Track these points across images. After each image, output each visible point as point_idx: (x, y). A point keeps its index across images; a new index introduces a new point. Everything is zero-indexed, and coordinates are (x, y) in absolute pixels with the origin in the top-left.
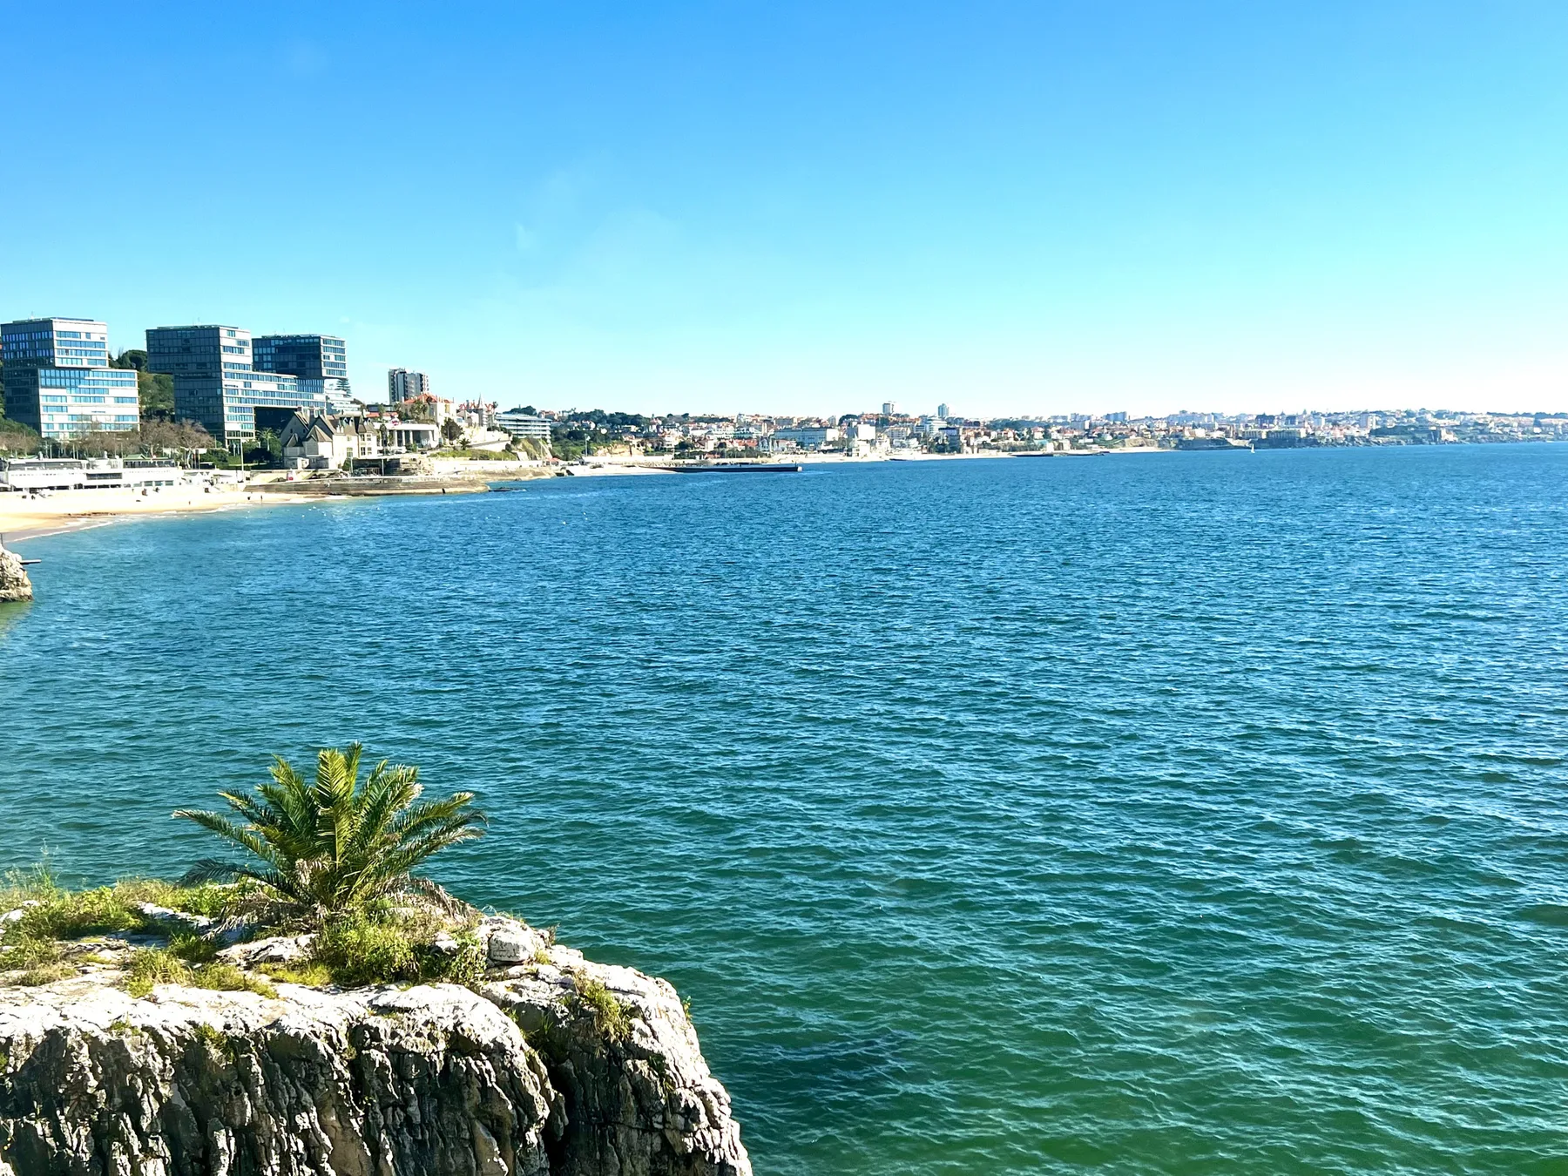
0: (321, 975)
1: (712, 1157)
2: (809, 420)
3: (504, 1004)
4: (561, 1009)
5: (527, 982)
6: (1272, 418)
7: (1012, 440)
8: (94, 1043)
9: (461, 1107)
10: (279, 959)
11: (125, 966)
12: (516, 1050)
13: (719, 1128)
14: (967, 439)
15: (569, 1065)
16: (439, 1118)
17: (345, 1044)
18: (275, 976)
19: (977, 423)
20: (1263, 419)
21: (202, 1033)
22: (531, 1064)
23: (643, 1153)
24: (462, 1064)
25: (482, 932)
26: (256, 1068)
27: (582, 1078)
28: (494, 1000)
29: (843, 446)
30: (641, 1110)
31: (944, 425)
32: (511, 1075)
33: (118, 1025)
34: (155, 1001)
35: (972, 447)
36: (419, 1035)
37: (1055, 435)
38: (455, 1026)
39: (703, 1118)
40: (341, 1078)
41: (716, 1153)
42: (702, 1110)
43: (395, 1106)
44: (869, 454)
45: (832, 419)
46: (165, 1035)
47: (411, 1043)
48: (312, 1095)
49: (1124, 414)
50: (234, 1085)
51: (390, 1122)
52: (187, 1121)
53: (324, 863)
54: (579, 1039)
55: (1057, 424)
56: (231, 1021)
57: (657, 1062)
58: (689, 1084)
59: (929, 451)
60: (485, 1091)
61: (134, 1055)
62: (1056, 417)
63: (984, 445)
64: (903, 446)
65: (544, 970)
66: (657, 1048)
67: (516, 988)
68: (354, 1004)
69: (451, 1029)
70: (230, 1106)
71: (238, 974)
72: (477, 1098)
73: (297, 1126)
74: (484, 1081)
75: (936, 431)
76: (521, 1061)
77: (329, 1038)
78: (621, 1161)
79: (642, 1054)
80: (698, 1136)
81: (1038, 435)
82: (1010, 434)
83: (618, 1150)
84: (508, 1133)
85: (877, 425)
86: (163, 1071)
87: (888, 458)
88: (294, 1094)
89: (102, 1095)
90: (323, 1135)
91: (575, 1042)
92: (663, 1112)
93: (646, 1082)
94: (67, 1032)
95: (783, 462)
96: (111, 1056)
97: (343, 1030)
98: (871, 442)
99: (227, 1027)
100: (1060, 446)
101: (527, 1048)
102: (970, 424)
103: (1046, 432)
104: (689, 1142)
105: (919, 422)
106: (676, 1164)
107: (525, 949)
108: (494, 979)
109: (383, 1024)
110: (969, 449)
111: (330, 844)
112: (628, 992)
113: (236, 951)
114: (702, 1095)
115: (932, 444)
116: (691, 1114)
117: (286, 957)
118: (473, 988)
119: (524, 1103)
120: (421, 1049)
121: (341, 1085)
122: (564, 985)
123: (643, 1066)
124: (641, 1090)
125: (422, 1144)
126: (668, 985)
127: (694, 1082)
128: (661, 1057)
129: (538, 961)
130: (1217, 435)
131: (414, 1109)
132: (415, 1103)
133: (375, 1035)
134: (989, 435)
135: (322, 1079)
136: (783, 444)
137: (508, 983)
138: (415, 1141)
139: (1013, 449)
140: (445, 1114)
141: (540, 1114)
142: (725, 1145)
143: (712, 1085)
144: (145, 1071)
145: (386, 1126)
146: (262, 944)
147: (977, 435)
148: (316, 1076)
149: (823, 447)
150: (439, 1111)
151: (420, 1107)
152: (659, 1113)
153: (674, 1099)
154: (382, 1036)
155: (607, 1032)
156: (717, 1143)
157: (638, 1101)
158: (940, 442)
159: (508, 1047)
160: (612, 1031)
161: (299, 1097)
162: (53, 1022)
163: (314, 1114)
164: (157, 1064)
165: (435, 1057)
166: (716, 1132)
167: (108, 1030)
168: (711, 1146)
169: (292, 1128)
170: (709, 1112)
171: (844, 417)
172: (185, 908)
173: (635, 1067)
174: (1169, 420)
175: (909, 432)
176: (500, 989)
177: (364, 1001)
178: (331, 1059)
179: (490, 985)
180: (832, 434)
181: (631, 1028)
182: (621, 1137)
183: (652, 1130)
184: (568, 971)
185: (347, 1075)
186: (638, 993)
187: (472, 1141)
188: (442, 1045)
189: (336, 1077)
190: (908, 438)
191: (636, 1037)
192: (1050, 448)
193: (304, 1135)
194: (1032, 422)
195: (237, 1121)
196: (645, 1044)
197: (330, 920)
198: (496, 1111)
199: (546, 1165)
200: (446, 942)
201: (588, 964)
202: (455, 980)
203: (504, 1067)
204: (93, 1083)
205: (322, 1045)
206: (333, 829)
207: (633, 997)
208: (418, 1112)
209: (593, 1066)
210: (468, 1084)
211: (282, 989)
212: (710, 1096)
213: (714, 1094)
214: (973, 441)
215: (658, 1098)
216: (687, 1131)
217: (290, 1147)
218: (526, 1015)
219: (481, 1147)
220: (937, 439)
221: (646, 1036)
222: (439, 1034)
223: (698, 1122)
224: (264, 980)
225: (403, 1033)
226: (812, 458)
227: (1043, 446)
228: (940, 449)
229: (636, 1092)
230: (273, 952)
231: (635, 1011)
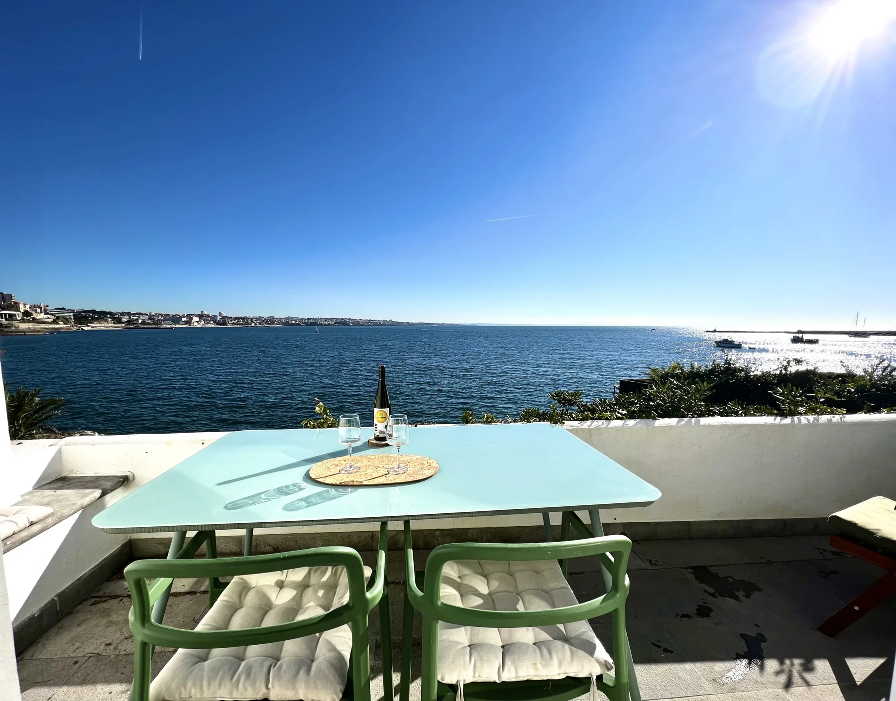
2: (176, 315)
6: (311, 319)
14: (228, 322)
19: (231, 318)
20: (308, 319)
29: (189, 322)
31: (221, 317)
35: (230, 324)
37: (254, 321)
44: (197, 325)
45: (184, 315)
55: (255, 319)
59: (216, 325)
62: (254, 317)
63: (234, 323)
64: (208, 323)
75: (218, 319)
81: (249, 321)
82: (241, 321)
85: (199, 317)
87: (203, 326)
95: (167, 327)
98: (198, 322)
100: (256, 324)
102: (229, 318)
103: (252, 321)
105: (213, 317)
115: (217, 323)
130: (297, 322)
134: (235, 321)
136: (166, 322)
139: (242, 324)
147: (231, 321)
149: (181, 323)
158: (220, 322)
171: (188, 315)
174: (285, 318)
175: (210, 319)
180: (184, 319)
190: (210, 321)
192: (253, 325)
194: (247, 318)
214: (230, 322)
226: (178, 326)
227: (251, 324)
228: (220, 324)
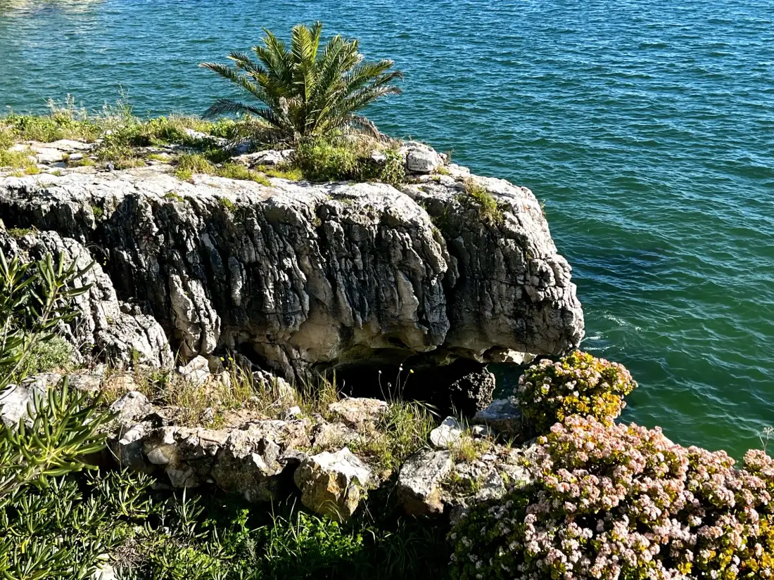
0: (296, 175)
1: (557, 305)
3: (417, 198)
4: (456, 203)
5: (432, 185)
8: (155, 205)
9: (389, 262)
10: (271, 163)
11: (174, 163)
12: (426, 227)
13: (562, 287)
15: (461, 240)
16: (375, 268)
17: (314, 216)
18: (268, 173)
21: (222, 204)
22: (435, 237)
23: (510, 299)
24: (390, 233)
25: (403, 151)
26: (258, 227)
27: (469, 250)
28: (411, 195)
30: (509, 271)
32: (423, 243)
33: (169, 195)
34: (193, 183)
36: (362, 213)
38: (386, 209)
39: (552, 279)
40: (312, 237)
41: (559, 303)
42: (552, 274)
43: (346, 258)
46: (199, 202)
47: (356, 218)
48: (293, 247)
50: (244, 237)
51: (343, 267)
52: (215, 257)
53: (297, 102)
54: (468, 223)
56: (240, 197)
57: (522, 241)
58: (543, 257)
60: (405, 251)
61: (180, 213)
65: (443, 178)
66: (522, 231)
67: (425, 190)
68: (320, 192)
69: (383, 211)
70: (242, 250)
71: (244, 171)
72: (399, 256)
73: (285, 266)
74: (404, 245)
76: (429, 234)
77: (303, 212)
78: (494, 303)
79: (511, 235)
80: (548, 291)
83: (492, 296)
84: (420, 279)
86: (198, 225)
88: (281, 245)
89: (161, 237)
90: (301, 272)
91: (465, 225)
92: (524, 274)
93: (514, 253)
94: (138, 197)
96: (164, 213)
97: (313, 206)
99: (239, 200)
101: (433, 227)
104: (541, 294)
106: (531, 308)
107: (431, 163)
108: (411, 183)
109: (338, 205)
111: (301, 90)
112: (503, 195)
113: (243, 157)
114: (552, 264)
116: (544, 276)
117: (275, 162)
118: (395, 186)
119: (431, 261)
120: (363, 222)
121: (312, 241)
122: (457, 188)
123: (512, 243)
124: (510, 258)
125: (364, 282)
126: (530, 191)
127: (546, 255)
128: (524, 237)
129: (439, 173)
131: (358, 260)
132: (359, 256)
133: (333, 210)
135: (299, 237)
137: (420, 186)
138: (359, 281)
140: (378, 266)
141: (442, 269)
142: (566, 297)
143: (558, 259)
144: (187, 225)
145: (341, 270)
146: (260, 154)
148: (296, 234)
150: (375, 262)
151: (363, 258)
152: (522, 274)
153: (532, 265)
154: (338, 213)
155: (488, 219)
156: (560, 295)
157: (508, 265)
159: (421, 225)
160: (491, 218)
161: (285, 247)
162: (130, 190)
163: (294, 259)
164: (195, 221)
165: (372, 228)
166: (560, 290)
167: (163, 198)
168: (557, 298)
169: (281, 267)
170: (556, 277)
172: (212, 133)
173: (507, 243)
176: (415, 189)
177: (326, 191)
178: (305, 224)
179: (407, 186)
181: (505, 218)
182: (495, 288)
183: (516, 285)
184: (460, 180)
185: (316, 236)
186: (509, 195)
187: (396, 283)
188: (377, 221)
189: (308, 236)
191: (507, 224)
193: (289, 271)
195: (247, 260)
196: (513, 229)
197: (302, 142)
198: (412, 265)
199: (444, 302)
200: (377, 156)
201: (474, 176)
202: (384, 181)
203: (418, 238)
204: (156, 229)
205: (299, 215)
206: (303, 79)
207: (505, 198)
208: (361, 263)
209: (477, 240)
210: (394, 247)
211: (273, 180)
212: (558, 265)
213: (560, 264)
215: (521, 264)
216: (540, 287)
217: (280, 278)
218: (432, 206)
219: (402, 287)
221: (514, 223)
222: (375, 213)
223: (548, 281)
224: (262, 175)
225: (351, 212)
229: (506, 259)
230: (267, 159)
231: (507, 207)
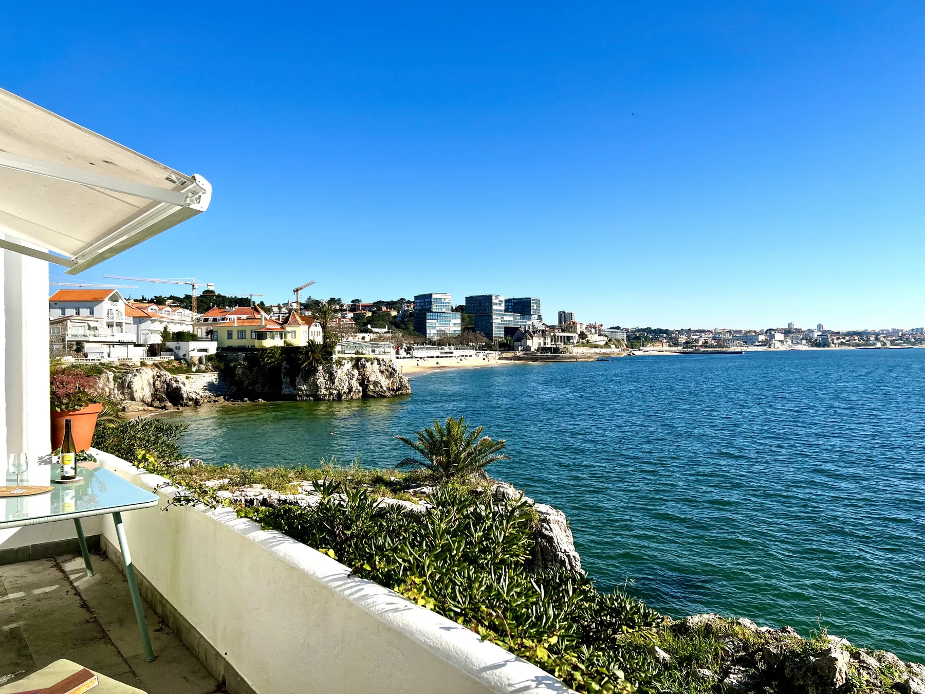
2: (750, 331)
7: (857, 341)
10: (424, 493)
13: (574, 571)
14: (833, 340)
18: (419, 497)
19: (838, 333)
25: (494, 487)
29: (766, 343)
30: (544, 559)
31: (820, 333)
35: (835, 344)
37: (882, 339)
39: (567, 565)
42: (568, 562)
44: (780, 347)
45: (762, 331)
49: (922, 329)
53: (443, 459)
55: (883, 334)
57: (550, 540)
58: (563, 551)
59: (812, 346)
62: (883, 330)
63: (842, 343)
64: (798, 343)
66: (551, 534)
71: (408, 496)
75: (816, 336)
79: (544, 536)
81: (872, 339)
82: (856, 338)
85: (784, 334)
87: (790, 349)
92: (552, 561)
93: (546, 548)
95: (736, 350)
98: (782, 342)
100: (885, 344)
102: (835, 333)
103: (876, 337)
105: (807, 332)
107: (509, 495)
110: (833, 345)
112: (544, 513)
113: (411, 490)
114: (568, 556)
115: (813, 343)
116: (562, 562)
117: (427, 493)
123: (545, 542)
126: (561, 512)
127: (565, 550)
128: (552, 538)
134: (844, 338)
136: (735, 342)
139: (858, 345)
143: (573, 553)
146: (421, 488)
147: (838, 339)
149: (756, 344)
152: (550, 561)
153: (556, 555)
155: (533, 527)
157: (542, 555)
158: (818, 341)
160: (535, 526)
170: (570, 563)
171: (768, 330)
173: (541, 541)
175: (801, 337)
180: (762, 338)
181: (542, 526)
186: (548, 514)
190: (801, 340)
191: (544, 530)
192: (879, 345)
194: (869, 332)
196: (546, 533)
200: (480, 489)
206: (448, 447)
207: (545, 515)
211: (420, 502)
212: (572, 557)
213: (574, 557)
214: (835, 341)
215: (550, 555)
220: (816, 340)
221: (548, 530)
223: (565, 566)
224: (417, 499)
226: (751, 349)
227: (874, 344)
228: (818, 345)
229: (542, 551)
230: (423, 490)
231: (545, 520)
